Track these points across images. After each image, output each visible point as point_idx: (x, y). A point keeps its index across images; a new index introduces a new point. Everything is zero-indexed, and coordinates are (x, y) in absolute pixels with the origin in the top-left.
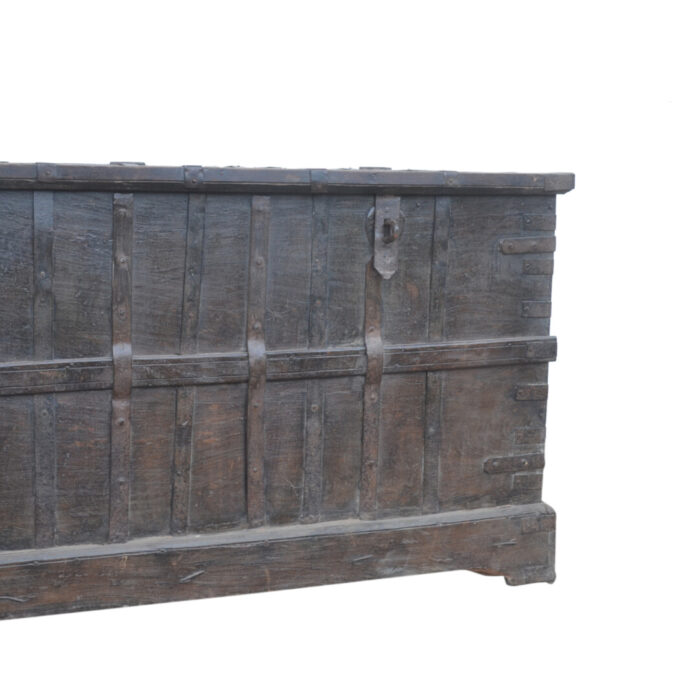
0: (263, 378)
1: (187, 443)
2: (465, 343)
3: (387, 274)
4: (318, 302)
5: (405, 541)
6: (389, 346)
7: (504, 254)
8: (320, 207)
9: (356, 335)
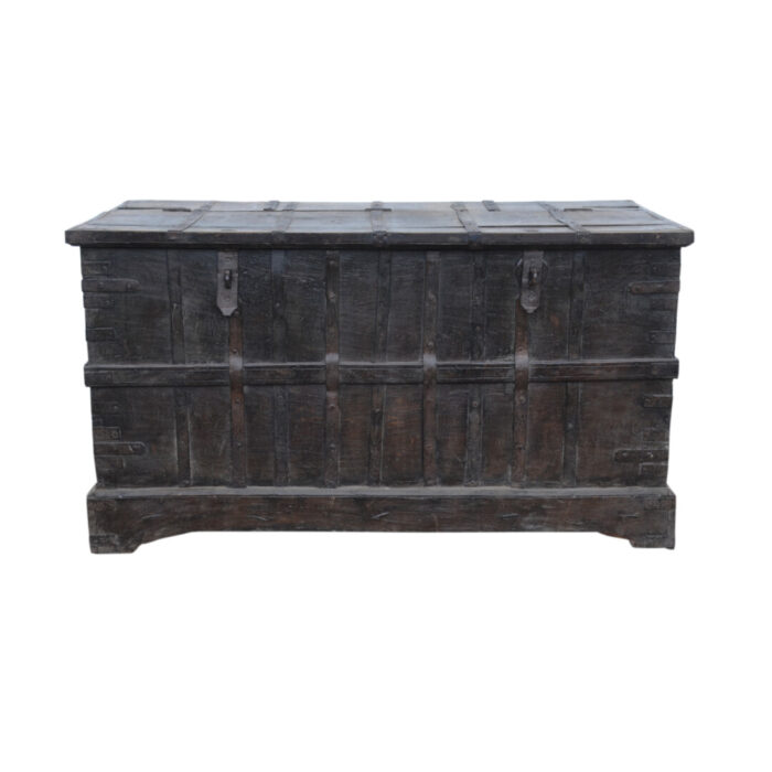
0: (434, 382)
1: (379, 423)
2: (597, 361)
3: (531, 309)
4: (478, 328)
5: (545, 506)
6: (535, 361)
7: (634, 294)
8: (479, 259)
9: (509, 353)
